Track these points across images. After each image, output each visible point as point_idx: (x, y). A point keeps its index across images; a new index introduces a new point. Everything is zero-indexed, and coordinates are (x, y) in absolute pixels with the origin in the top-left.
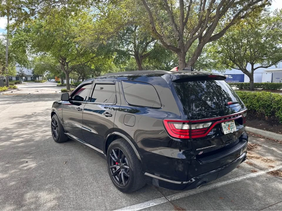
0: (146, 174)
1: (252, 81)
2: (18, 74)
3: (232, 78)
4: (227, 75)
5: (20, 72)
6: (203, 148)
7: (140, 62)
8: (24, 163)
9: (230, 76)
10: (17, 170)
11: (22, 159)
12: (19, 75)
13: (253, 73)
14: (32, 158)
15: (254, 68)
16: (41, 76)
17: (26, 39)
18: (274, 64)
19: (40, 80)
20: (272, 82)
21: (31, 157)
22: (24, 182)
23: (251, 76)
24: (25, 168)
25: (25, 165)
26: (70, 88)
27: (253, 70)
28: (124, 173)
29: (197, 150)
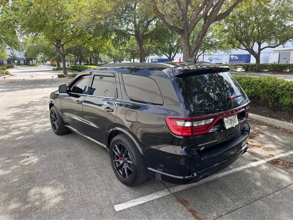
0: (149, 168)
1: (258, 63)
2: (9, 57)
3: (238, 58)
4: (232, 55)
5: (11, 55)
6: (205, 144)
7: (141, 43)
8: (25, 158)
9: (236, 56)
10: (19, 166)
11: (23, 154)
12: (11, 59)
13: (259, 53)
14: (33, 153)
15: (261, 48)
16: (34, 59)
17: (15, 19)
18: (282, 44)
19: (34, 63)
20: (279, 62)
21: (32, 151)
22: (26, 178)
23: (257, 57)
24: (27, 163)
25: (26, 160)
26: (67, 73)
27: (260, 50)
28: (127, 167)
29: (199, 145)
